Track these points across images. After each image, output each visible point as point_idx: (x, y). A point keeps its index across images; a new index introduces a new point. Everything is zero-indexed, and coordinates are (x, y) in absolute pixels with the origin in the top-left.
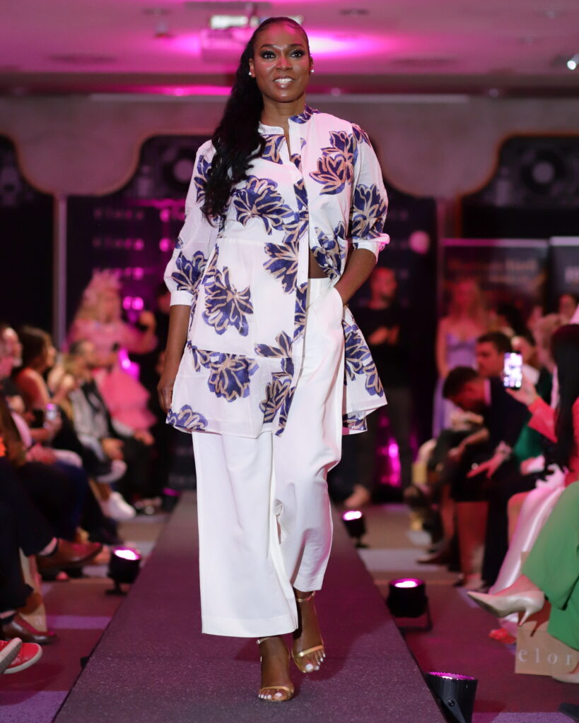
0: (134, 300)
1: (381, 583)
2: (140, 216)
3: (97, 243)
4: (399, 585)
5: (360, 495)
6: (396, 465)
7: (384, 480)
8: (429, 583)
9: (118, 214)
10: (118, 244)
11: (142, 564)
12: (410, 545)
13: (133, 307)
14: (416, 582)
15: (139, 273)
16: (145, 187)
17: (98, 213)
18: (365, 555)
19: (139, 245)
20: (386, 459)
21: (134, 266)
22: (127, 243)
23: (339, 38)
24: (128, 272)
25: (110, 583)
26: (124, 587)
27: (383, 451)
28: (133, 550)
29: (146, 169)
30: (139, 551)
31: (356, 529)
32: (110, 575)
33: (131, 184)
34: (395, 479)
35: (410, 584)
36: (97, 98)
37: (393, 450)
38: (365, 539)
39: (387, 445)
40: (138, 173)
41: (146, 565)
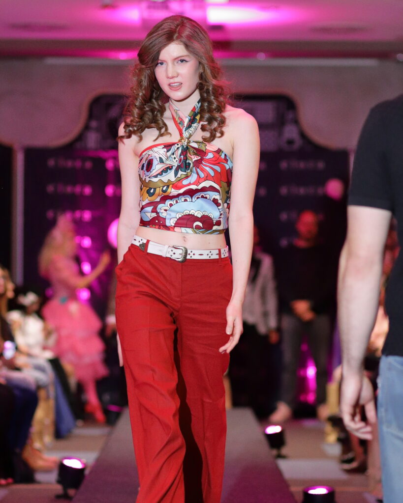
0: (83, 238)
1: (296, 490)
2: (88, 165)
3: (50, 188)
4: (312, 492)
5: (283, 411)
6: (312, 385)
7: (302, 398)
8: (338, 489)
9: (70, 164)
10: (69, 189)
11: (87, 472)
12: (324, 456)
13: (82, 245)
14: (327, 489)
15: (87, 216)
16: (92, 140)
17: (51, 163)
18: (283, 465)
19: (88, 191)
20: (304, 379)
21: (82, 209)
22: (78, 189)
23: (263, 8)
24: (78, 214)
25: (59, 488)
26: (71, 492)
27: (302, 373)
28: (80, 460)
29: (94, 124)
30: (84, 460)
31: (276, 441)
32: (59, 482)
33: (80, 137)
34: (311, 398)
35: (321, 491)
36: (51, 61)
37: (311, 372)
38: (285, 451)
39: (304, 367)
40: (87, 128)
41: (91, 473)
